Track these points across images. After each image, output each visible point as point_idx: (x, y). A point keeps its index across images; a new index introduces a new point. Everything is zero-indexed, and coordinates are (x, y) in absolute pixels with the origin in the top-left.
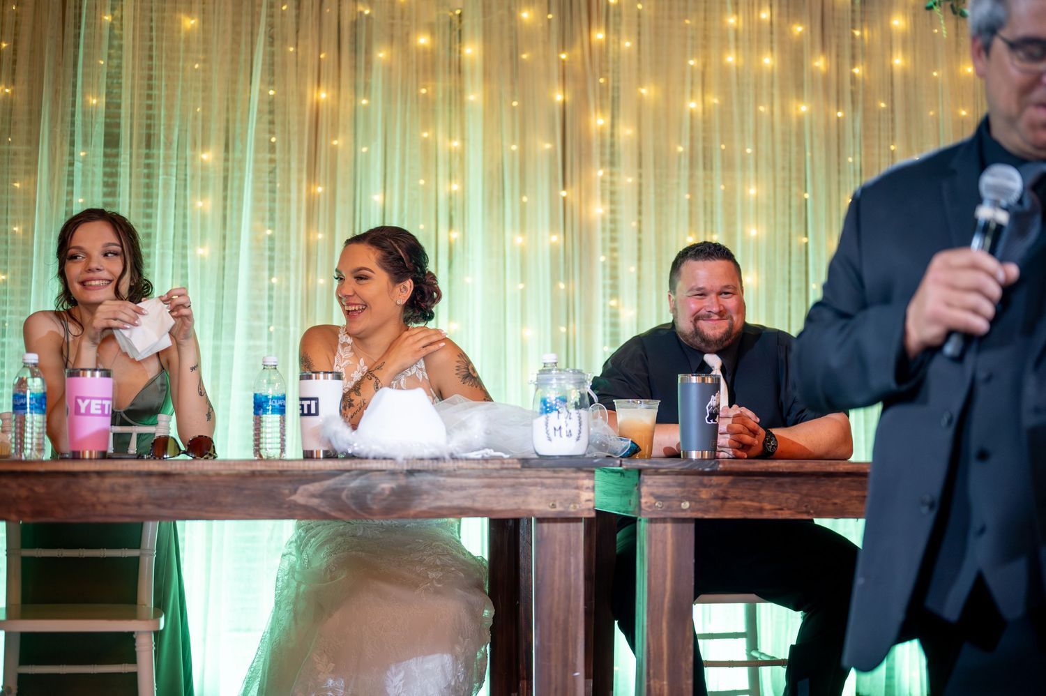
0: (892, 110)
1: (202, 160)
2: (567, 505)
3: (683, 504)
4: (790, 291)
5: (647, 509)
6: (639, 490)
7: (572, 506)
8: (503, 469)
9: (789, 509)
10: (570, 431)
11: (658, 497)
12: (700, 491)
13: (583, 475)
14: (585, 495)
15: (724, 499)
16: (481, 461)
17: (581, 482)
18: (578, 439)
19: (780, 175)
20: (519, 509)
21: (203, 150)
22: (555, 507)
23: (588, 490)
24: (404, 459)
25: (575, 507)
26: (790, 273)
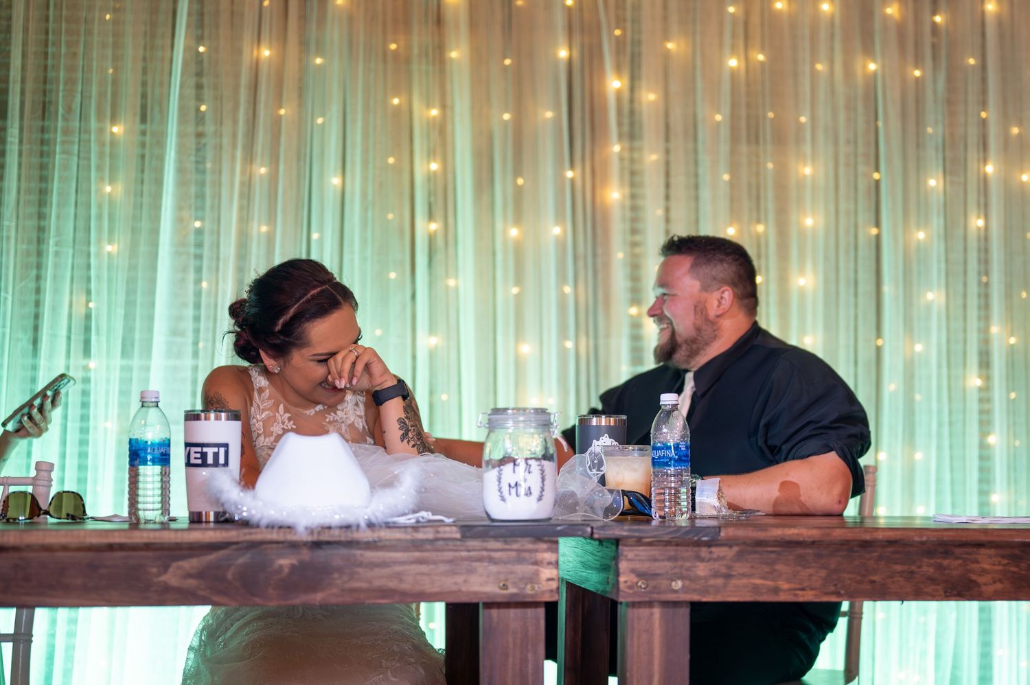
0: (983, 67)
1: (112, 134)
2: (523, 586)
3: (673, 583)
4: (856, 295)
5: (627, 590)
6: (617, 564)
7: (529, 586)
8: (437, 539)
9: (812, 589)
10: (529, 488)
11: (641, 575)
12: (696, 567)
13: (544, 546)
14: (547, 573)
15: (728, 576)
16: (409, 530)
17: (540, 556)
18: (540, 499)
19: (843, 149)
20: (460, 591)
21: (114, 120)
22: (507, 589)
23: (551, 566)
24: (306, 528)
25: (533, 588)
26: (856, 272)
